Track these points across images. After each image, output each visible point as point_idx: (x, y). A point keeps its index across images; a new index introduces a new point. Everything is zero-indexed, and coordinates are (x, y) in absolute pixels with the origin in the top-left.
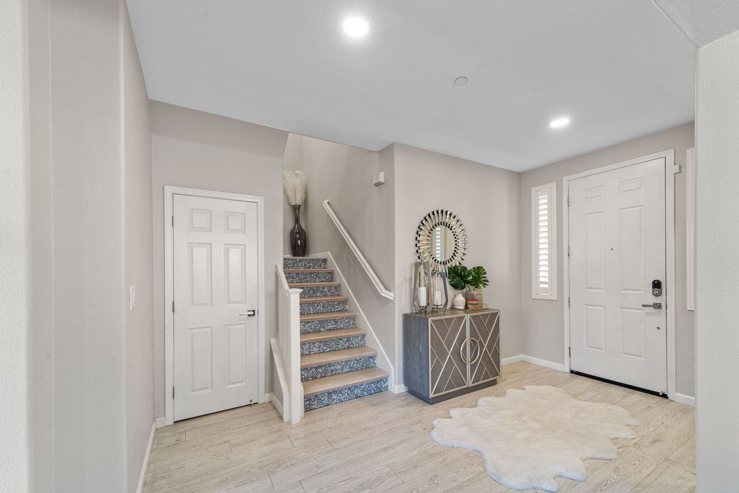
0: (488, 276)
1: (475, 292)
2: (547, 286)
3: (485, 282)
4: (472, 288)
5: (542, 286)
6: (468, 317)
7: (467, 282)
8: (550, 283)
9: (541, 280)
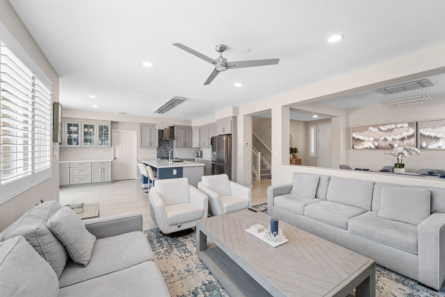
0: (298, 150)
1: (295, 154)
2: (313, 153)
3: (297, 152)
4: (294, 153)
5: (312, 153)
6: (294, 160)
7: (293, 152)
8: (314, 152)
9: (312, 152)
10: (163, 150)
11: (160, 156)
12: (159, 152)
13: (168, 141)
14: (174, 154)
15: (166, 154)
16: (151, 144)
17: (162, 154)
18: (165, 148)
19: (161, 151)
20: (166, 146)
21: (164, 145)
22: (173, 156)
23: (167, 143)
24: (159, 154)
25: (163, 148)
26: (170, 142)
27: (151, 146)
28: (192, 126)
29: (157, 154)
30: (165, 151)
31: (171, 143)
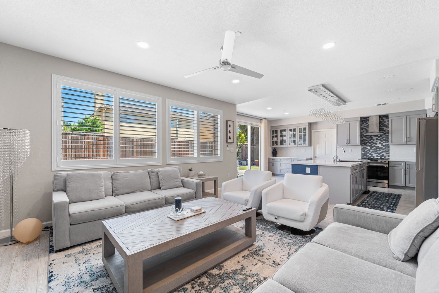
10: (371, 148)
11: (366, 157)
12: (365, 151)
13: (379, 137)
14: (390, 155)
15: (375, 153)
16: (349, 142)
17: (370, 154)
18: (375, 146)
19: (368, 150)
20: (376, 144)
21: (373, 142)
22: (389, 156)
23: (377, 139)
24: (365, 153)
25: (370, 146)
26: (383, 137)
27: (350, 145)
28: (426, 108)
29: (362, 154)
30: (374, 150)
31: (385, 140)
